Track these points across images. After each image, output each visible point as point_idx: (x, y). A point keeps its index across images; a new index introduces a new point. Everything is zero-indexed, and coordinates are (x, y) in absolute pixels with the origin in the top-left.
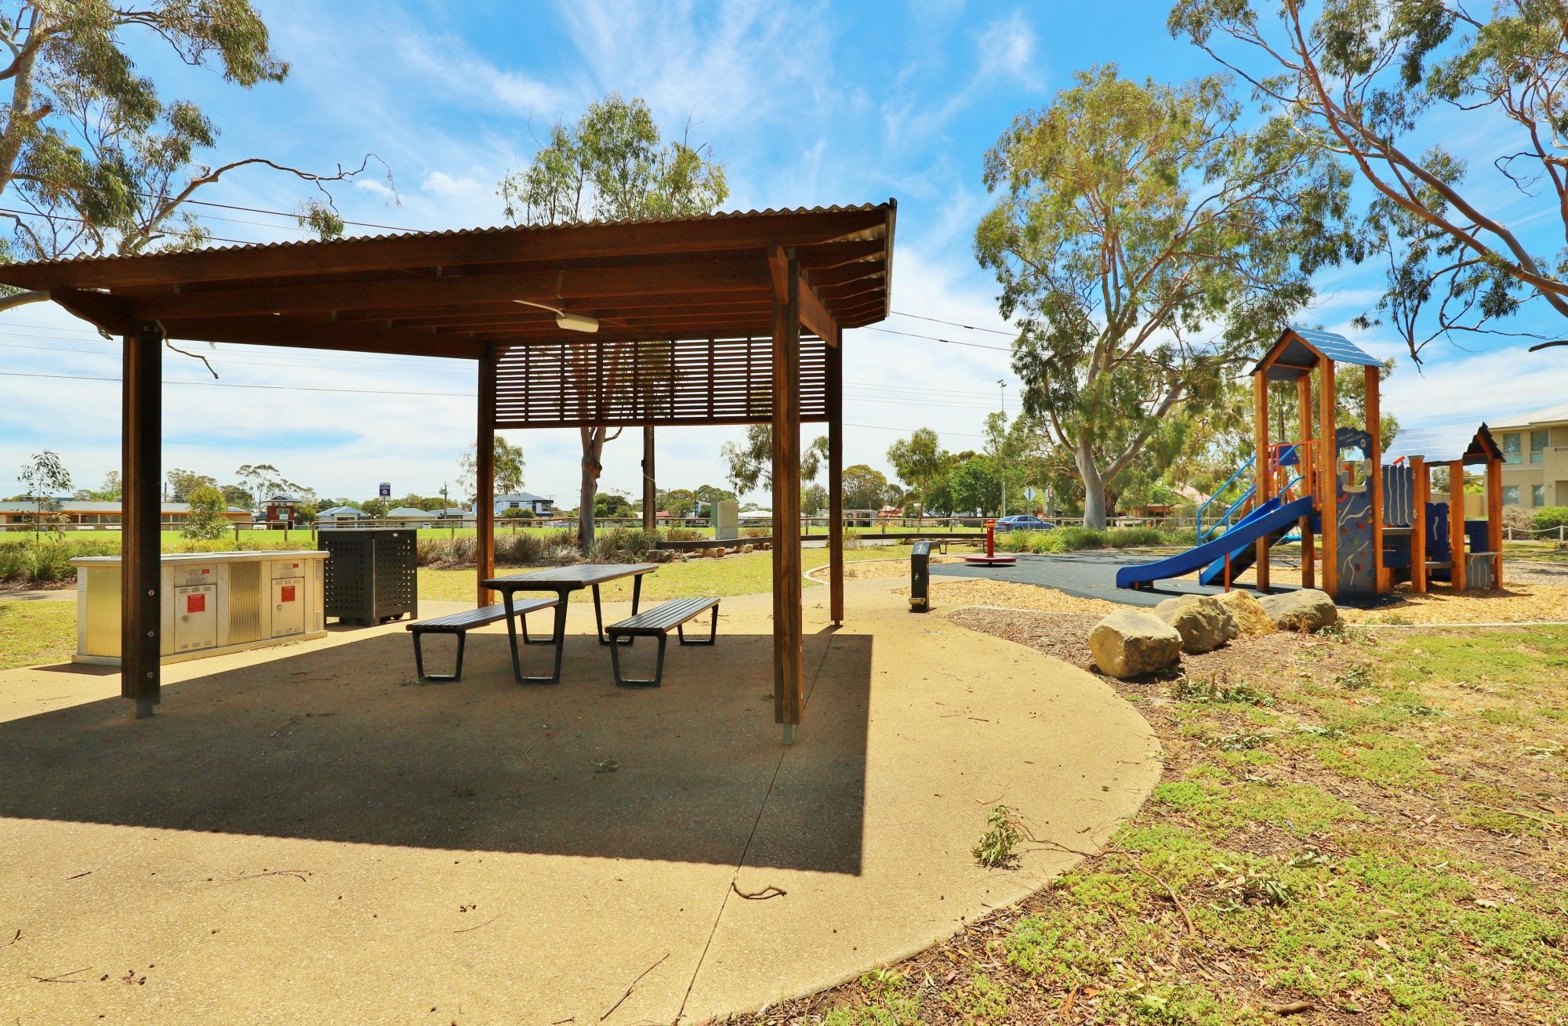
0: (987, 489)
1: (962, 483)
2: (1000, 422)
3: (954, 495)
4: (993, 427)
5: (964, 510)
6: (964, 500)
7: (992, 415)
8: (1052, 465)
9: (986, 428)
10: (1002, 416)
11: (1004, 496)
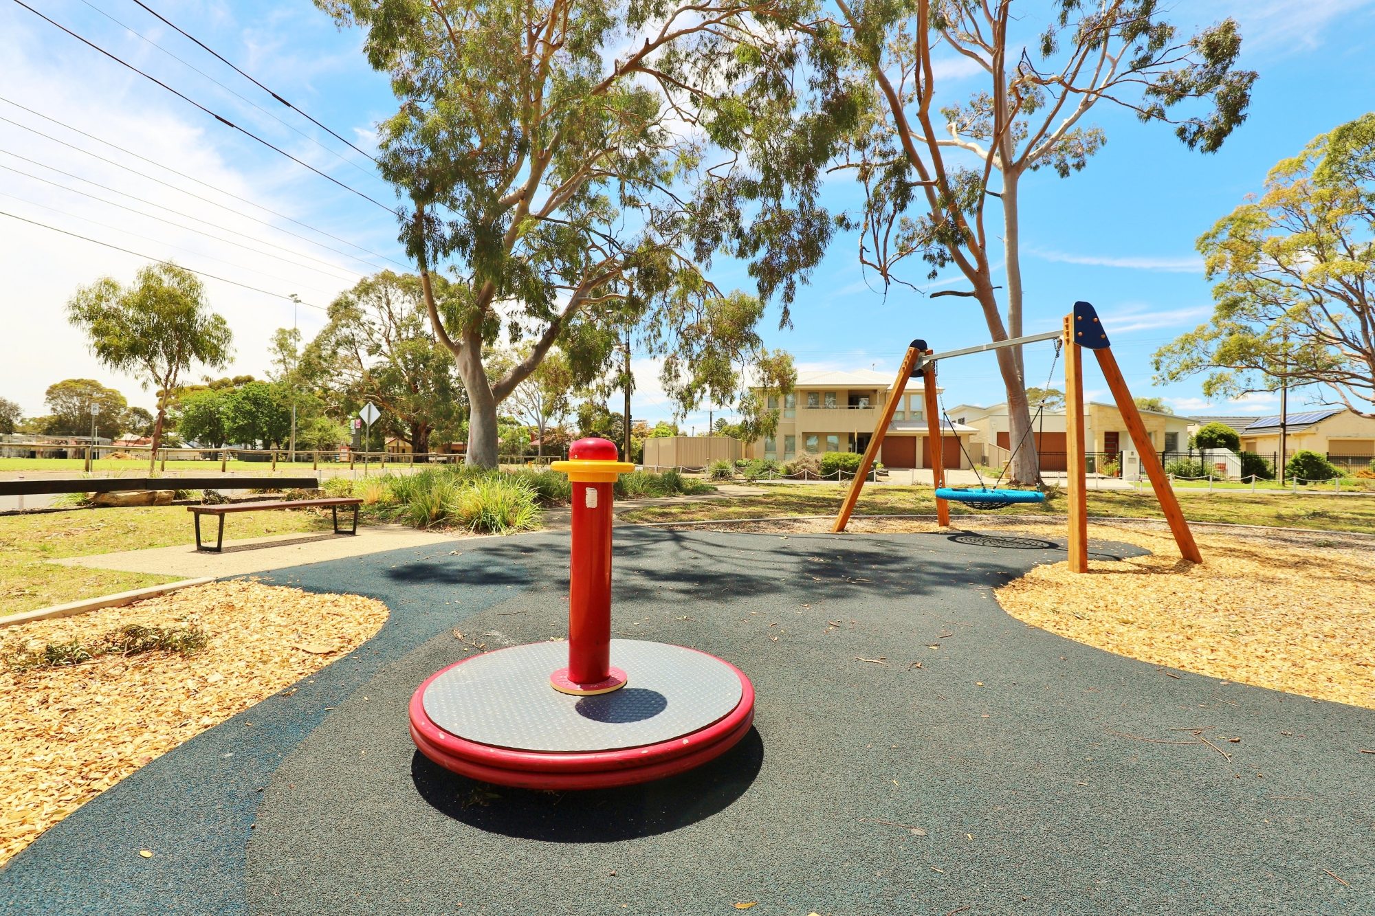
0: (271, 418)
1: (236, 409)
2: (292, 340)
3: (227, 425)
4: (282, 346)
5: (238, 442)
6: (240, 429)
7: (282, 331)
8: (361, 391)
9: (274, 345)
10: (295, 333)
11: (293, 427)
